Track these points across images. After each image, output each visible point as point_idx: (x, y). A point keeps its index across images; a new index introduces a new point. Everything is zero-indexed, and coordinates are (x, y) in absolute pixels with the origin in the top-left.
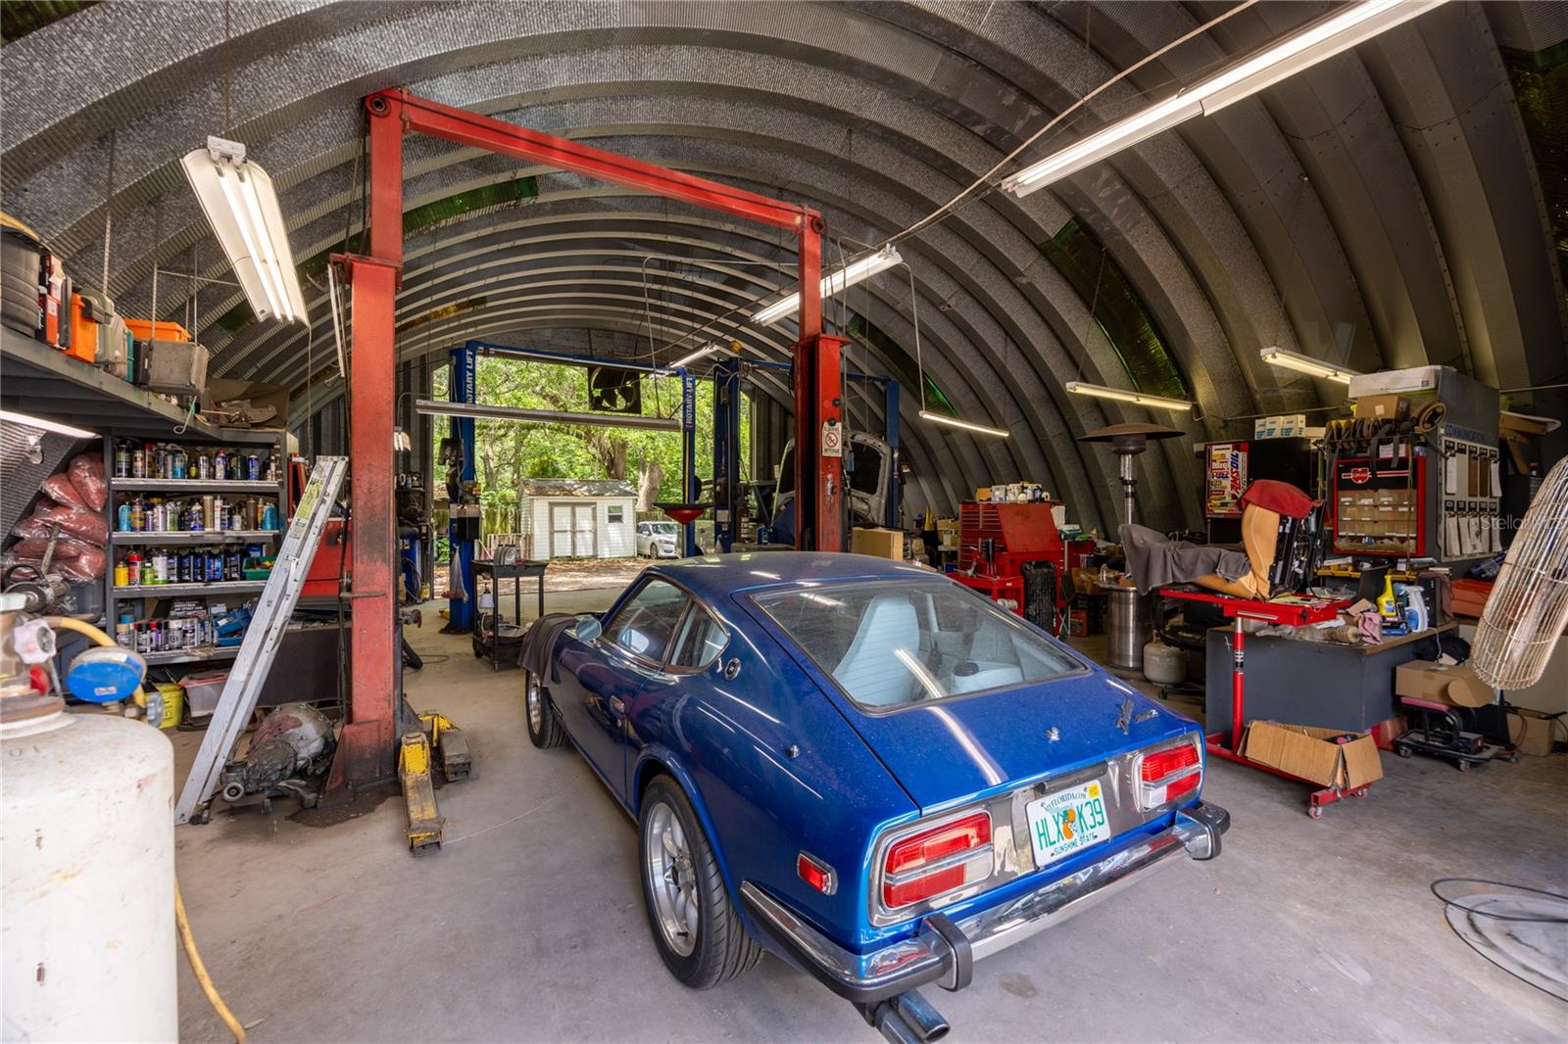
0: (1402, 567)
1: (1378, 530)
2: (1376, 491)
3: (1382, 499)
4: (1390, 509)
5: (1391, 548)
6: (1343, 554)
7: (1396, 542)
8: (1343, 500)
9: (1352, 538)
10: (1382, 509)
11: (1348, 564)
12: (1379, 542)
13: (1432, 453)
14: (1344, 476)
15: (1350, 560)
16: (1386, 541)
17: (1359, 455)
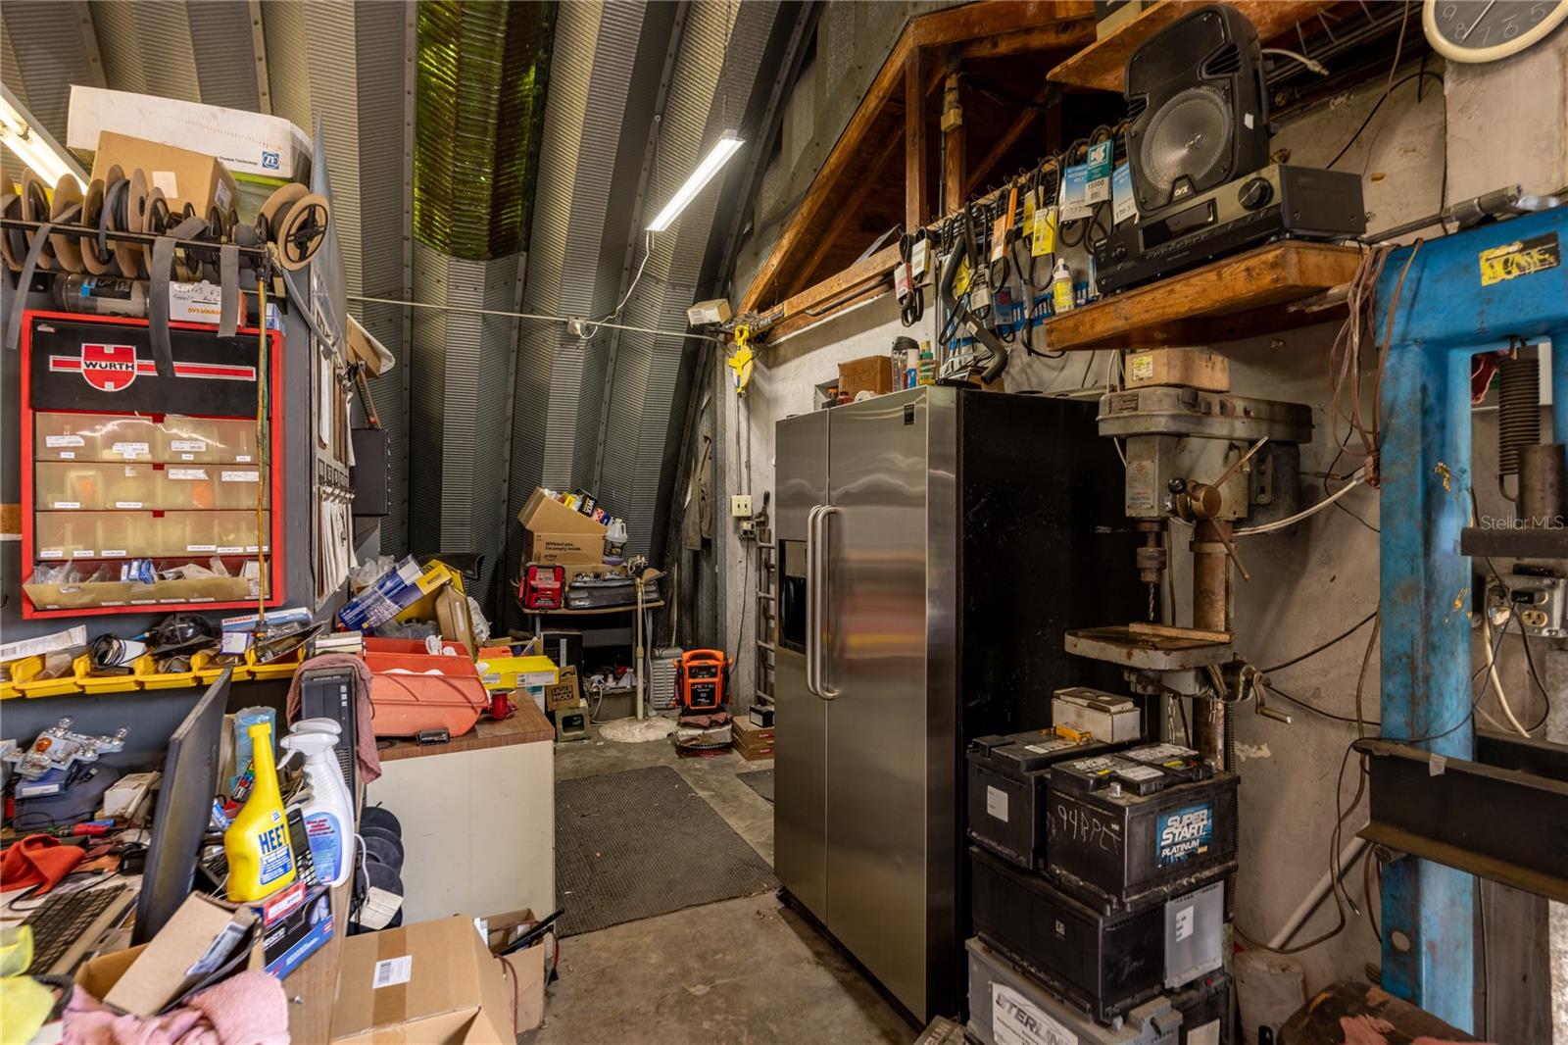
0: (235, 642)
1: (171, 537)
2: (159, 418)
3: (176, 446)
4: (200, 474)
5: (205, 590)
6: (58, 620)
7: (218, 573)
8: (52, 441)
9: (86, 568)
10: (175, 474)
11: (75, 652)
12: (169, 574)
13: (301, 332)
14: (54, 363)
15: (78, 636)
16: (192, 571)
17: (106, 304)
